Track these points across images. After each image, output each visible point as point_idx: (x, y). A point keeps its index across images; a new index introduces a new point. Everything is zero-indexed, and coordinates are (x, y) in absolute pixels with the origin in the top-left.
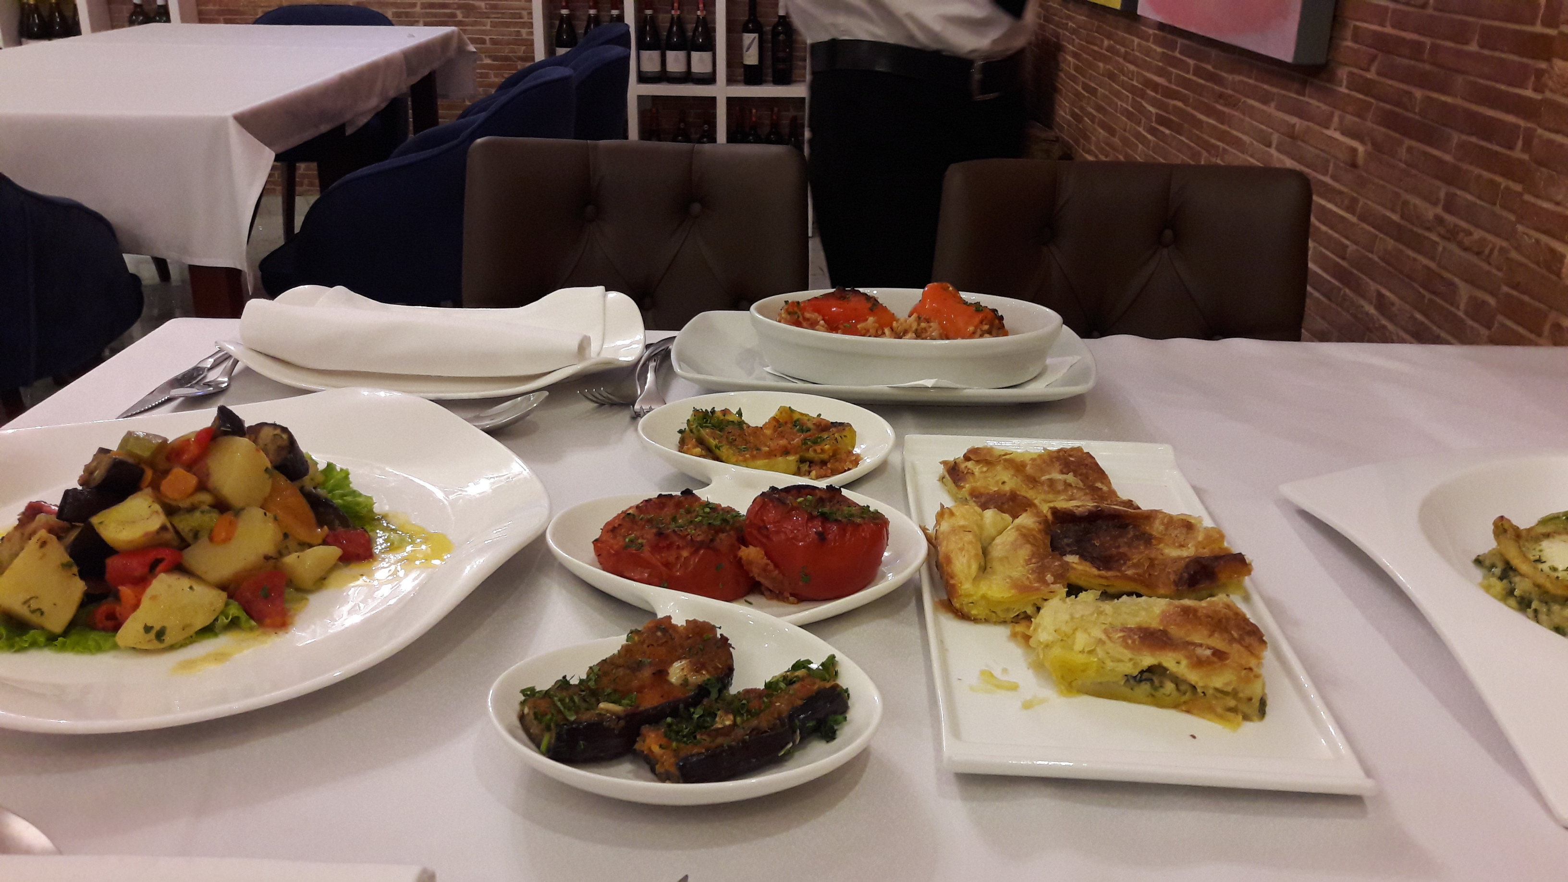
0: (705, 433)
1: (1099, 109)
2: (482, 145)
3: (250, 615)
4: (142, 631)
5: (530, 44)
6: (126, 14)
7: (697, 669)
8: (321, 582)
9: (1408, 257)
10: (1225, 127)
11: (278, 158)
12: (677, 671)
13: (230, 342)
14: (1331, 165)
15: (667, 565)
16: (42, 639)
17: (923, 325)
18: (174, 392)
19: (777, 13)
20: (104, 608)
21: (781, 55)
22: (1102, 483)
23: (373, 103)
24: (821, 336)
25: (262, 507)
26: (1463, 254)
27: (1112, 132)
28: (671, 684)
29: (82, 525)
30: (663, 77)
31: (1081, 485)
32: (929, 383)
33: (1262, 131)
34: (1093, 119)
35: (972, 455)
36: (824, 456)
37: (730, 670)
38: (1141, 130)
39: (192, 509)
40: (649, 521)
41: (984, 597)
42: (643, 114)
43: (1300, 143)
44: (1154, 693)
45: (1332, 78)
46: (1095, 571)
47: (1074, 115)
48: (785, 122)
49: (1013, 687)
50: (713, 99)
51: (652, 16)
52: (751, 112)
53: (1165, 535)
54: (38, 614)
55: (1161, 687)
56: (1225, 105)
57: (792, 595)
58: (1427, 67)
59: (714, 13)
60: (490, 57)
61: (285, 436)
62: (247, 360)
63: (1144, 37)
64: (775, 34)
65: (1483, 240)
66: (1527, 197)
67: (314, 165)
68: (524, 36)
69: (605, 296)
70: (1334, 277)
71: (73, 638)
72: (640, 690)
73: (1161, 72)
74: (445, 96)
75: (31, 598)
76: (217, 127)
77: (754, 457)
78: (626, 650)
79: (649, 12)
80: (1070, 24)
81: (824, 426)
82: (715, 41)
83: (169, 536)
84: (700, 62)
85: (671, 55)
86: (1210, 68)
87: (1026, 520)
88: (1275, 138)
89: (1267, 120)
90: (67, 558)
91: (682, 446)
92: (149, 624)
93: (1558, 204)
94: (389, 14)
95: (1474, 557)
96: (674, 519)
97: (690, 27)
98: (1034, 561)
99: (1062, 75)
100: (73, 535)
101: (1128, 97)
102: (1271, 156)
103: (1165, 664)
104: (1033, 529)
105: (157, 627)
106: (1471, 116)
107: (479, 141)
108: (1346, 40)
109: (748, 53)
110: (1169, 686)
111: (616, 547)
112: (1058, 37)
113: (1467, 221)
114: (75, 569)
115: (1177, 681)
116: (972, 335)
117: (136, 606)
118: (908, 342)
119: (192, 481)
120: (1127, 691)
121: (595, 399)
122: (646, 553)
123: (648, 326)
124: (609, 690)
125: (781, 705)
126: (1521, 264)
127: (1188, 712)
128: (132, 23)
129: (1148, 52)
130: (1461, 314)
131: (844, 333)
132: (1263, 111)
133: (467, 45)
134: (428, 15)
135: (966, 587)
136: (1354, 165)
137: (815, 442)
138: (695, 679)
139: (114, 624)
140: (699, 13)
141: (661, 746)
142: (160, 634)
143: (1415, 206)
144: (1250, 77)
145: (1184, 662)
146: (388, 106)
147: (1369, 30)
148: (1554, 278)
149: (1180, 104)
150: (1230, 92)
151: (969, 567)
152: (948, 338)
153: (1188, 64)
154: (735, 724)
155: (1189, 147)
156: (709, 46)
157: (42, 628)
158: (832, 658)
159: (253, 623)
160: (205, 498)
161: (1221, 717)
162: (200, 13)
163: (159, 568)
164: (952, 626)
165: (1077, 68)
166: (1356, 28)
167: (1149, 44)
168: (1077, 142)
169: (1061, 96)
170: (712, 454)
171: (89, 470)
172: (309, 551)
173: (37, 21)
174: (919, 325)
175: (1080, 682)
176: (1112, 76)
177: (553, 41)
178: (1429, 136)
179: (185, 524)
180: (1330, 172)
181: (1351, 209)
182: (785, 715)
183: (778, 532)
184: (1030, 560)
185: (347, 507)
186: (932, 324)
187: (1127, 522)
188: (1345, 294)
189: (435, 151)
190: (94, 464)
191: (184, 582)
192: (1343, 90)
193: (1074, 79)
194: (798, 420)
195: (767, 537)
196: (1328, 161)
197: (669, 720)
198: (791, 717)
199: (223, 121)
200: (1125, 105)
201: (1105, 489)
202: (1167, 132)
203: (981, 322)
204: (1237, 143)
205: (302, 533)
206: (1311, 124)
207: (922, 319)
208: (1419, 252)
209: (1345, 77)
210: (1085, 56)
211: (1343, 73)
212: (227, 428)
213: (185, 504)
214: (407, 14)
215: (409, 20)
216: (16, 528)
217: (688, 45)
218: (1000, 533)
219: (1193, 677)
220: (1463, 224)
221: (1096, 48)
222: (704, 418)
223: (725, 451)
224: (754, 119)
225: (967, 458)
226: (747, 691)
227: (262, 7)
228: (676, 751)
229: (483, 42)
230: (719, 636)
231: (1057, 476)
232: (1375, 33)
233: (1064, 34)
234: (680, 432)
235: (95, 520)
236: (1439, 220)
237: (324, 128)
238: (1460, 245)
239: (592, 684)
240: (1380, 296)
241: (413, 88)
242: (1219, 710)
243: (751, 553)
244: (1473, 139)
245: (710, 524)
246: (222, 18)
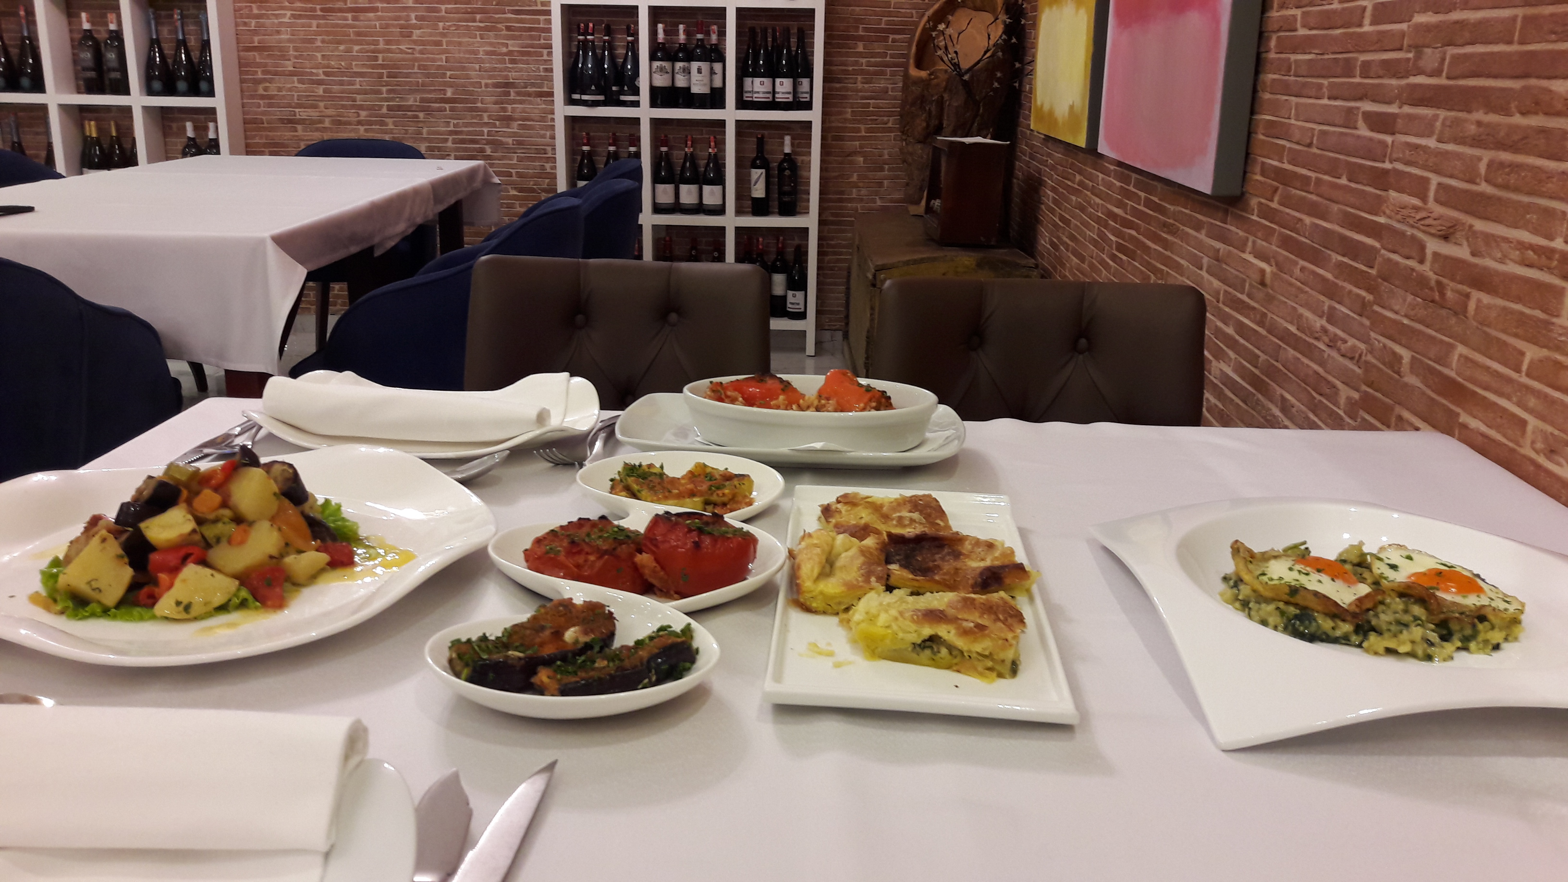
0: (631, 481)
1: (1073, 238)
2: (487, 261)
3: (256, 599)
4: (174, 604)
5: (553, 177)
6: (180, 147)
7: (586, 633)
8: (313, 577)
9: (1303, 363)
10: (1168, 253)
11: (310, 277)
12: (570, 634)
13: (254, 412)
14: (1247, 285)
15: (578, 566)
16: (99, 610)
17: (823, 402)
18: (207, 451)
19: (783, 150)
20: (145, 590)
21: (786, 188)
22: (942, 520)
23: (400, 228)
24: (739, 409)
25: (270, 520)
26: (1341, 359)
27: (1082, 259)
28: (564, 641)
29: (130, 529)
30: (676, 208)
31: (924, 521)
32: (818, 445)
33: (1195, 255)
34: (1067, 247)
35: (845, 500)
36: (725, 499)
37: (612, 635)
38: (1104, 256)
39: (216, 521)
40: (568, 536)
41: (821, 593)
42: (656, 242)
43: (1224, 266)
44: (934, 658)
45: (1246, 208)
46: (911, 576)
47: (1053, 244)
48: (790, 250)
49: (831, 654)
50: (723, 229)
51: (667, 153)
52: (758, 241)
53: (972, 552)
54: (97, 591)
55: (939, 652)
56: (1168, 233)
57: (676, 593)
58: (1314, 197)
59: (724, 151)
60: (515, 188)
61: (291, 471)
62: (270, 427)
63: (1106, 172)
64: (781, 169)
65: (1354, 347)
66: (1376, 308)
67: (345, 285)
68: (549, 170)
69: (569, 381)
70: (1250, 384)
71: (123, 610)
72: (542, 645)
73: (1120, 205)
74: (472, 224)
75: (92, 580)
76: (255, 248)
77: (666, 498)
78: (534, 619)
79: (664, 149)
80: (1050, 161)
81: (728, 477)
82: (725, 176)
83: (197, 537)
84: (711, 195)
85: (684, 188)
86: (1156, 200)
87: (870, 542)
88: (1205, 260)
89: (1200, 246)
90: (120, 551)
91: (613, 490)
92: (180, 599)
93: (1396, 313)
94: (422, 147)
95: (1223, 575)
96: (588, 535)
97: (703, 163)
98: (864, 567)
99: (1043, 207)
100: (124, 537)
101: (1094, 227)
102: (1203, 277)
103: (940, 634)
104: (872, 548)
105: (185, 602)
106: (1343, 238)
107: (483, 258)
108: (1256, 174)
109: (757, 186)
110: (944, 651)
111: (539, 553)
112: (1040, 174)
113: (1343, 331)
114: (126, 560)
115: (951, 648)
116: (863, 410)
117: (171, 586)
118: (810, 414)
119: (217, 498)
120: (914, 656)
121: (551, 460)
122: (562, 557)
123: (602, 407)
124: (517, 644)
125: (643, 654)
126: (1375, 366)
127: (958, 671)
128: (185, 155)
129: (1110, 186)
130: (1341, 413)
131: (759, 407)
132: (1196, 237)
133: (492, 177)
134: (457, 150)
135: (807, 584)
136: (1263, 283)
137: (718, 488)
138: (584, 639)
139: (152, 600)
140: (710, 150)
141: (549, 677)
142: (187, 608)
143: (1307, 319)
144: (1186, 208)
145: (953, 632)
146: (413, 233)
147: (1272, 165)
148: (1396, 376)
149: (1133, 233)
150: (1171, 221)
151: (812, 571)
152: (842, 411)
153: (1139, 197)
154: (608, 666)
155: (1142, 272)
156: (719, 180)
157: (99, 602)
158: (689, 624)
159: (258, 604)
160: (227, 512)
161: (981, 675)
162: (247, 146)
163: (189, 560)
164: (797, 617)
165: (1055, 201)
166: (1263, 163)
167: (1111, 179)
168: (1055, 268)
169: (1042, 226)
170: (634, 495)
171: (139, 491)
172: (303, 555)
173: (98, 153)
174: (819, 402)
175: (880, 650)
176: (1083, 209)
177: (575, 174)
178: (1316, 258)
179: (210, 532)
180: (1246, 290)
181: (1261, 323)
182: (645, 660)
183: (664, 542)
184: (861, 567)
185: (338, 529)
186: (830, 402)
187: (945, 543)
188: (1258, 400)
189: (453, 270)
190: (144, 487)
191: (208, 571)
192: (1254, 218)
193: (1052, 211)
194: (710, 473)
195: (656, 546)
196: (1245, 281)
197: (559, 663)
198: (649, 662)
199: (262, 241)
200: (1092, 235)
201: (942, 524)
202: (1124, 258)
203: (870, 400)
204: (1178, 268)
205: (299, 543)
206: (1231, 248)
207: (823, 397)
208: (1312, 360)
209: (1256, 206)
210: (1061, 190)
211: (1254, 202)
212: (246, 461)
213: (211, 516)
214: (439, 149)
215: (443, 155)
216: (82, 534)
217: (700, 180)
218: (846, 551)
219: (960, 643)
220: (1340, 333)
221: (1069, 183)
222: (631, 470)
223: (644, 493)
224: (760, 247)
225: (838, 502)
226: (622, 647)
227: (304, 140)
228: (559, 681)
229: (510, 175)
230: (607, 612)
231: (905, 514)
232: (1276, 167)
233: (1045, 170)
234: (612, 480)
235: (142, 525)
236: (1325, 330)
237: (354, 249)
238: (1339, 350)
239: (505, 639)
240: (1283, 398)
241: (441, 214)
242: (980, 669)
243: (644, 559)
244: (1345, 260)
245: (615, 538)
246: (267, 150)
